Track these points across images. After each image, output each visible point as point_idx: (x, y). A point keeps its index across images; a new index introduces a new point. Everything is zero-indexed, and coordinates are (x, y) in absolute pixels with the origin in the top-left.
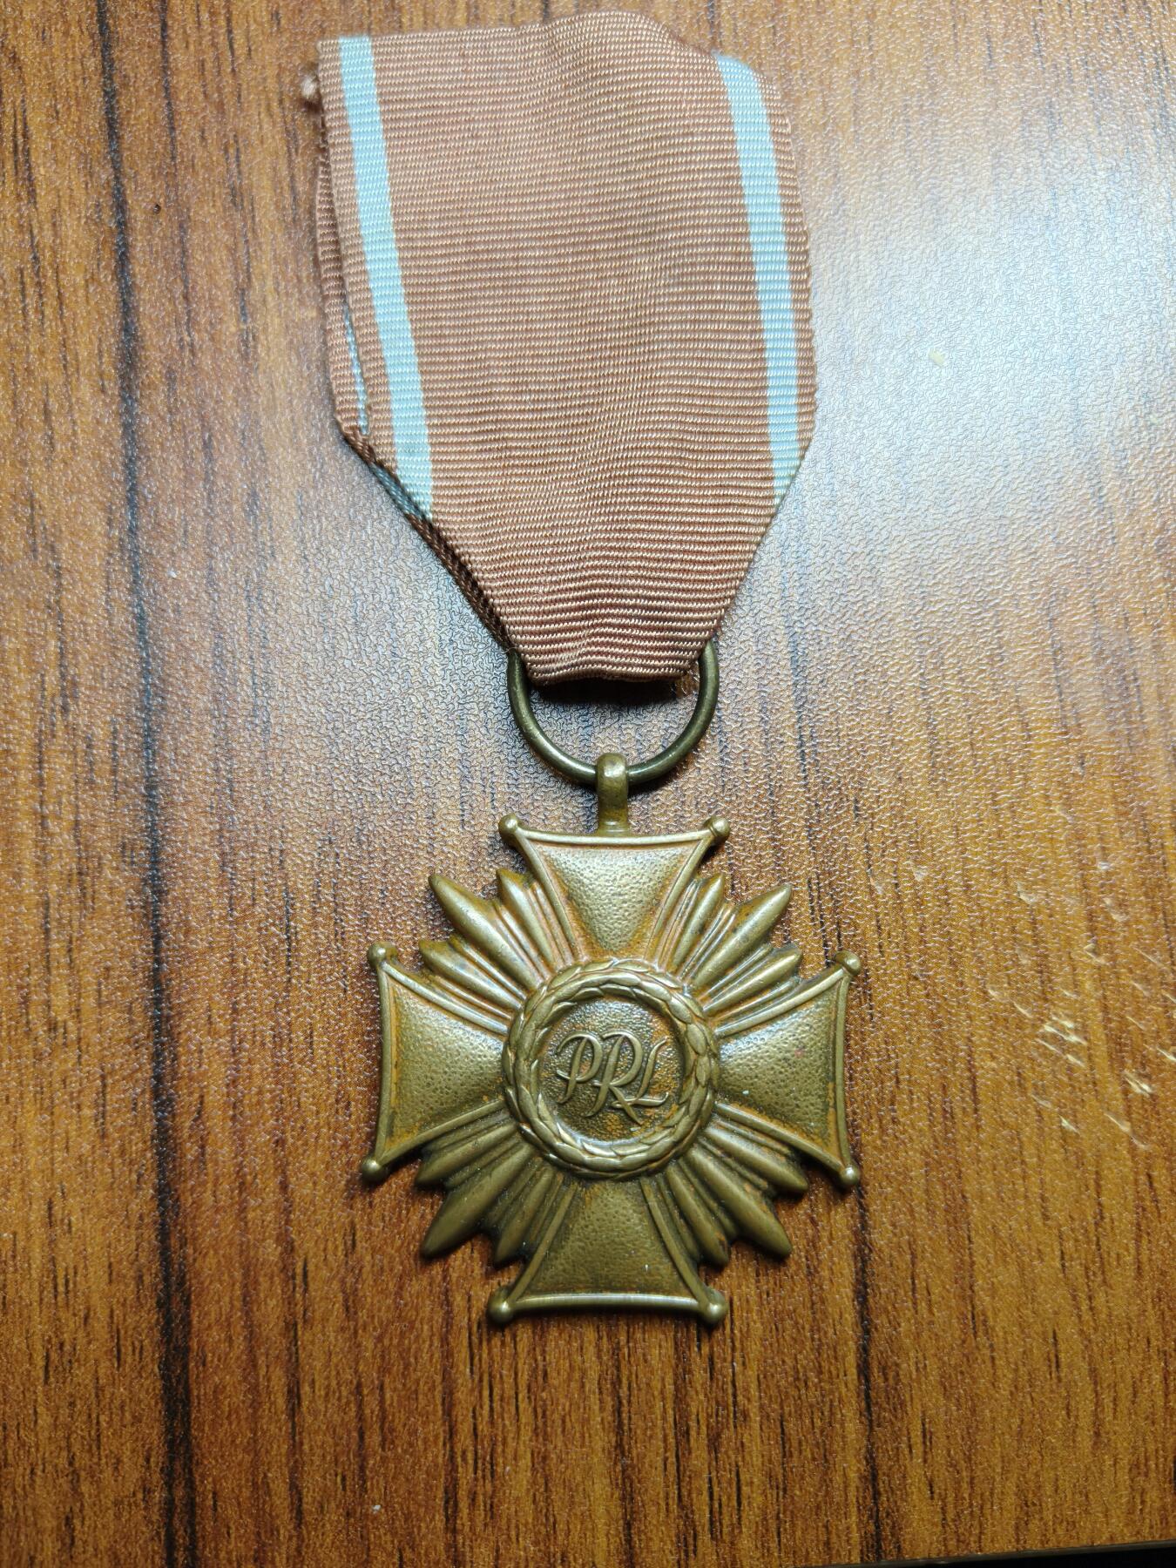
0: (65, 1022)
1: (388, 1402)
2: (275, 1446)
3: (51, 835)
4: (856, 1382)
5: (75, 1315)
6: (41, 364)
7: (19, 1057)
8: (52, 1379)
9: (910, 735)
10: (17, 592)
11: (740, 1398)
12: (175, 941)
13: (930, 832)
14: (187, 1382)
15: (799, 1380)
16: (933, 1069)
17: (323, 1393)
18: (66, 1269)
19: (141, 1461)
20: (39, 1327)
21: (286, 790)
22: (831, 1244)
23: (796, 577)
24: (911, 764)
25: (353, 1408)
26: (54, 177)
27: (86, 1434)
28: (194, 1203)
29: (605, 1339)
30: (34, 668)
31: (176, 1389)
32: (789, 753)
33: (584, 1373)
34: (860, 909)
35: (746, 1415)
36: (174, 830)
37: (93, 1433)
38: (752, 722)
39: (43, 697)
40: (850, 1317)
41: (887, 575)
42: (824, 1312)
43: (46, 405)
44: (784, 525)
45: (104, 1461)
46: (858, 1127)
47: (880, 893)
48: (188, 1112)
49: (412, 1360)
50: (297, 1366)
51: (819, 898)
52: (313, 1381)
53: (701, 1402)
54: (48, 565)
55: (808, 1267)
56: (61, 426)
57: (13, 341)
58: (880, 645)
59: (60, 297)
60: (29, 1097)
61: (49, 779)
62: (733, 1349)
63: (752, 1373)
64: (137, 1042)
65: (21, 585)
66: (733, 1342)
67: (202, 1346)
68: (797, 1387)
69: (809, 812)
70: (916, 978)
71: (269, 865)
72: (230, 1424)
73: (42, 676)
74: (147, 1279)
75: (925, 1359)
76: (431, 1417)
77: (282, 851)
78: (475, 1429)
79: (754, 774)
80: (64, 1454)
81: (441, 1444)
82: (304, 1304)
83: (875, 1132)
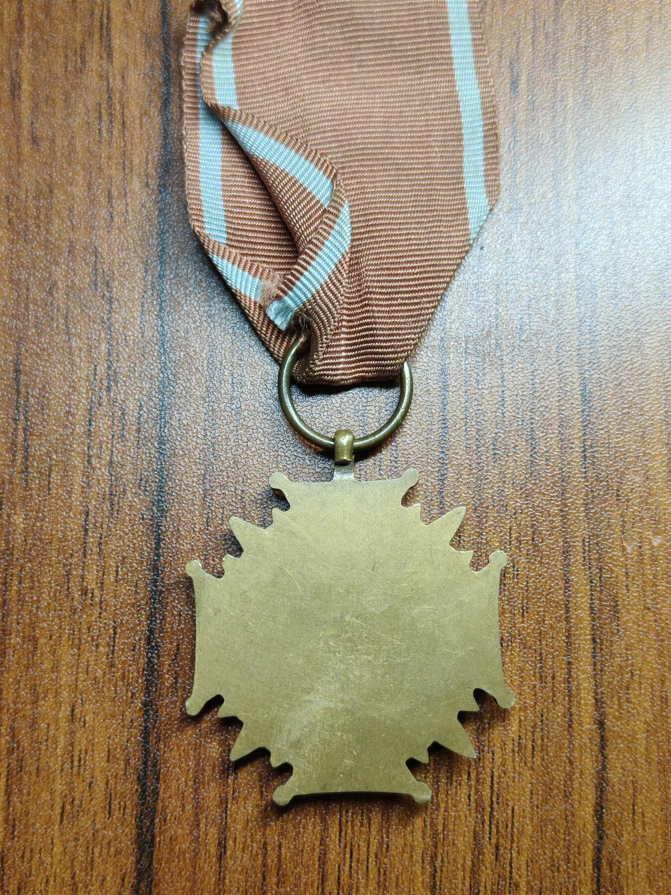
0: (93, 590)
1: (283, 856)
2: (207, 879)
3: (94, 469)
4: (591, 871)
5: (83, 781)
6: (108, 165)
7: (61, 610)
8: (65, 822)
9: (656, 450)
10: (82, 311)
11: (514, 874)
12: (169, 543)
13: (665, 514)
14: (152, 831)
15: (555, 867)
16: (656, 669)
17: (241, 846)
18: (80, 751)
19: (119, 881)
20: (59, 786)
21: (249, 452)
22: (581, 778)
23: (588, 342)
24: (655, 469)
25: (260, 858)
26: (125, 47)
27: (84, 859)
28: (167, 714)
29: (429, 827)
30: (92, 360)
31: (146, 836)
32: (577, 454)
33: (413, 848)
34: (616, 561)
35: (517, 886)
36: (174, 472)
37: (89, 859)
38: (553, 433)
39: (95, 379)
40: (591, 827)
41: (648, 345)
42: (573, 822)
43: (109, 192)
44: (583, 308)
45: (94, 878)
46: (603, 703)
47: (629, 551)
48: (168, 655)
49: (302, 830)
50: (226, 827)
51: (589, 551)
52: (235, 838)
53: (488, 874)
54: (104, 295)
55: (565, 791)
56: (119, 206)
57: (91, 149)
58: (640, 390)
59: (124, 123)
60: (65, 637)
61: (95, 432)
62: (512, 841)
63: (523, 859)
64: (139, 606)
65: (85, 306)
66: (512, 836)
67: (164, 808)
68: (552, 870)
69: (587, 495)
70: (649, 609)
71: (234, 499)
72: (179, 861)
73: (95, 366)
74: (132, 762)
75: (638, 860)
76: (311, 869)
77: (243, 491)
78: (339, 879)
79: (552, 467)
80: (69, 871)
81: (316, 887)
82: (233, 787)
83: (615, 707)
